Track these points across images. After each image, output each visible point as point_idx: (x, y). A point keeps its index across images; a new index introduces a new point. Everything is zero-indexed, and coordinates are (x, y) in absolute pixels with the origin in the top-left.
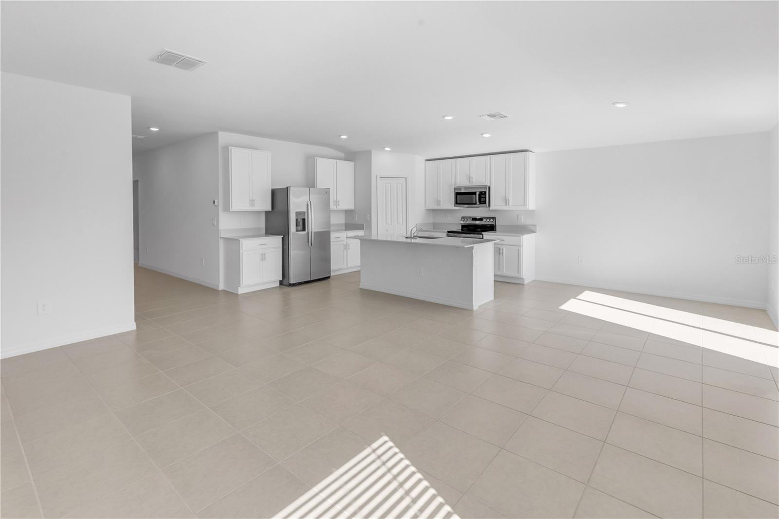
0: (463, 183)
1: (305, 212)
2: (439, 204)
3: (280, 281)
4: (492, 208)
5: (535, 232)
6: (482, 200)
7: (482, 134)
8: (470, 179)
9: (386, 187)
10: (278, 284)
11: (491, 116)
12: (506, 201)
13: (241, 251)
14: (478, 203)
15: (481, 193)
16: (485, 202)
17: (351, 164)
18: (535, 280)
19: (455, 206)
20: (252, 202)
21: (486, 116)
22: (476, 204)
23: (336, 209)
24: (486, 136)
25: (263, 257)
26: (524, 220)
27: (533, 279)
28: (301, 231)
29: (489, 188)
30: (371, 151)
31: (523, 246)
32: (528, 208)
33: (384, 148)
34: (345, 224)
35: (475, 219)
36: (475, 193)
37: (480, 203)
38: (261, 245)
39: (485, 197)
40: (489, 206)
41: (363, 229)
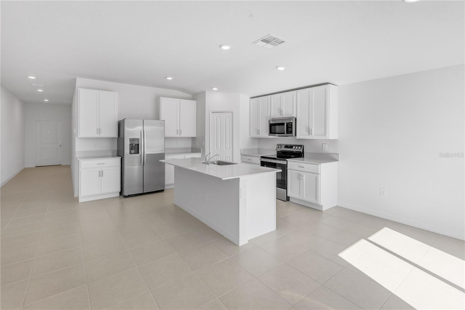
0: (275, 115)
1: (139, 139)
2: (259, 134)
3: (120, 192)
4: (298, 137)
5: (338, 161)
6: (290, 130)
7: (277, 67)
8: (281, 111)
9: (217, 118)
10: (118, 195)
11: (264, 41)
12: (309, 131)
13: (80, 169)
14: (285, 132)
15: (287, 124)
16: (291, 132)
17: (194, 103)
18: (337, 207)
19: (269, 135)
20: (99, 131)
21: (260, 42)
22: (284, 133)
23: (179, 136)
24: (281, 69)
25: (101, 174)
26: (328, 149)
27: (336, 205)
28: (134, 153)
29: (296, 119)
30: (205, 91)
31: (320, 174)
32: (328, 137)
33: (212, 88)
34: (192, 148)
35: (286, 146)
36: (283, 124)
37: (287, 133)
38: (98, 164)
39: (292, 128)
40: (296, 135)
41: (201, 152)
